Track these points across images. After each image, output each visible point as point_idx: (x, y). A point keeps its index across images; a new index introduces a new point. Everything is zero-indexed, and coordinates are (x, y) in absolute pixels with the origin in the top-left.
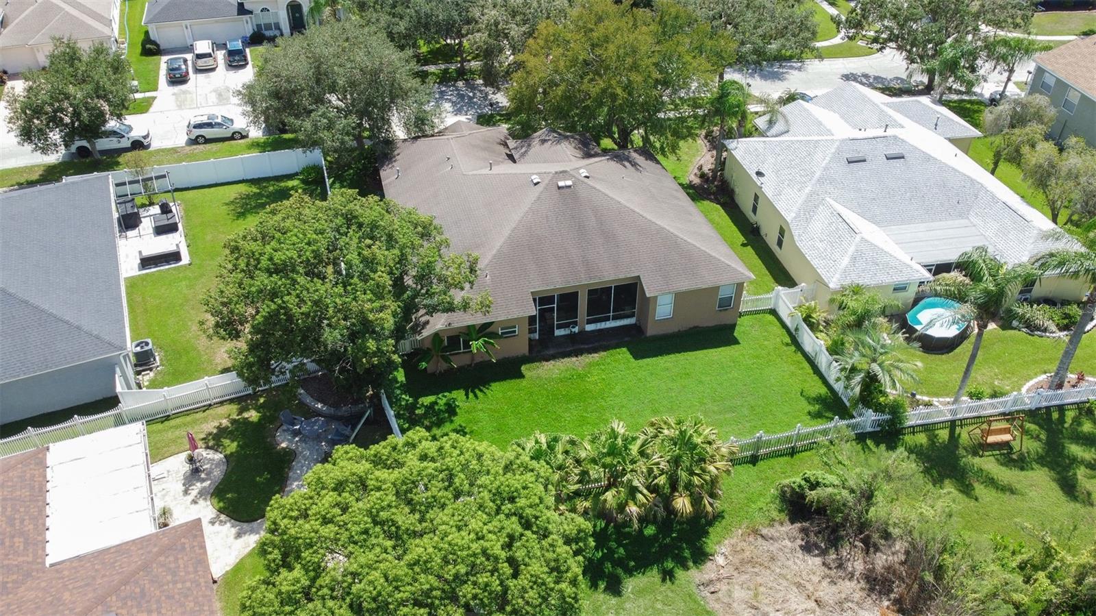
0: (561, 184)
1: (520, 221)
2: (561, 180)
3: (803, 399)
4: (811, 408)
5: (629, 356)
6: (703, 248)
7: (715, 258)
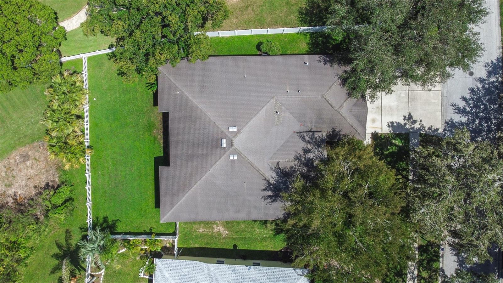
0: (224, 141)
1: (205, 114)
2: (226, 141)
3: (116, 219)
4: (110, 220)
5: (158, 155)
6: (179, 203)
7: (173, 207)
